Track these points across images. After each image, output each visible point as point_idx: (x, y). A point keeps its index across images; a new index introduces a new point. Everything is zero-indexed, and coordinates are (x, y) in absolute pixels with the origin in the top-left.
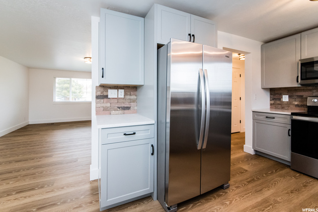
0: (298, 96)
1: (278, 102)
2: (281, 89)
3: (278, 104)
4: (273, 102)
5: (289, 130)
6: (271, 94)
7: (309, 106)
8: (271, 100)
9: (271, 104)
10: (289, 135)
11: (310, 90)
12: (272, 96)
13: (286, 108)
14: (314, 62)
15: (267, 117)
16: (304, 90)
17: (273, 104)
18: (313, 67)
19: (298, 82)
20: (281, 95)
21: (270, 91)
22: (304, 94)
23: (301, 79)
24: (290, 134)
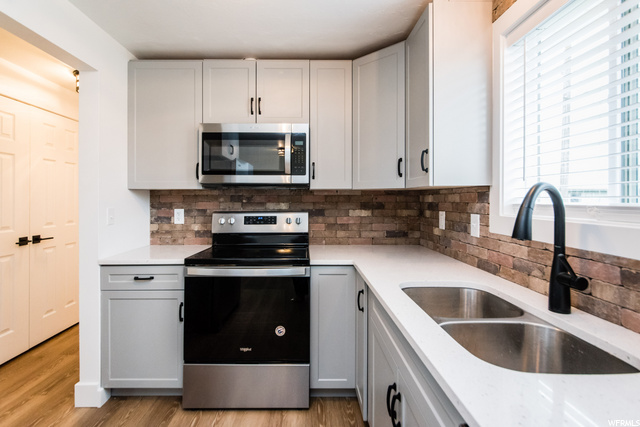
0: (199, 210)
1: (166, 227)
2: (170, 192)
3: (167, 232)
4: (155, 227)
5: (182, 304)
6: (152, 206)
7: (215, 235)
8: (151, 223)
9: (153, 233)
10: (181, 320)
11: (216, 198)
12: (154, 211)
13: (180, 241)
14: (221, 134)
15: (136, 279)
16: (207, 198)
17: (157, 232)
18: (220, 145)
19: (198, 177)
20: (171, 206)
21: (151, 196)
22: (208, 206)
23: (204, 173)
24: (183, 316)
